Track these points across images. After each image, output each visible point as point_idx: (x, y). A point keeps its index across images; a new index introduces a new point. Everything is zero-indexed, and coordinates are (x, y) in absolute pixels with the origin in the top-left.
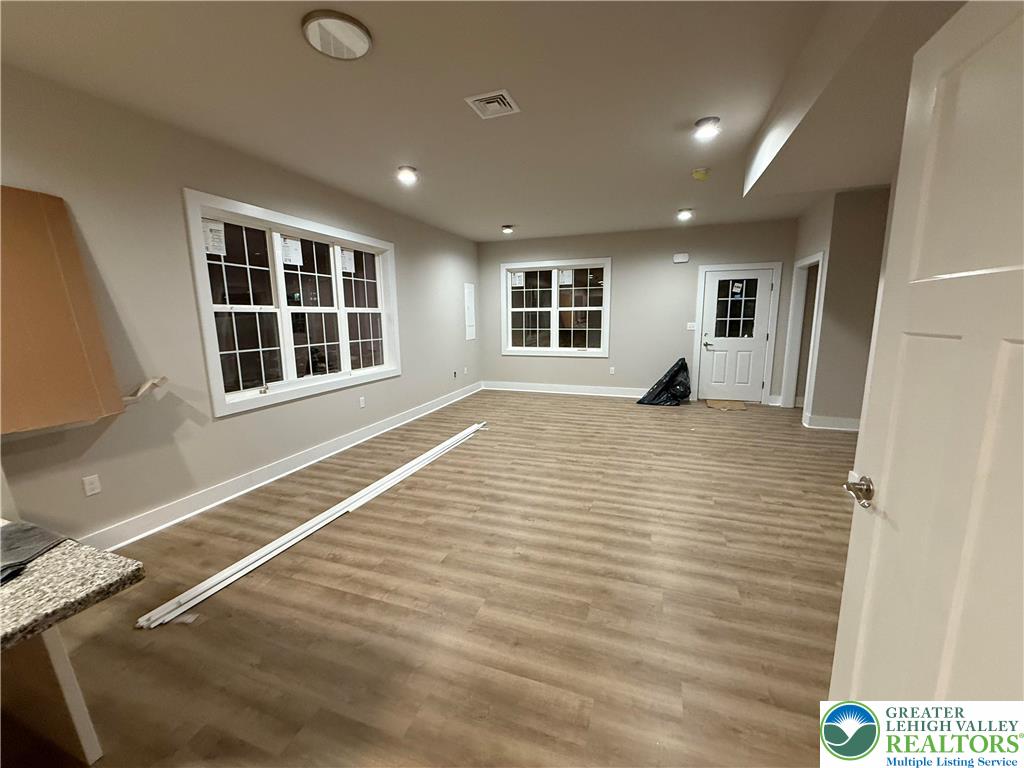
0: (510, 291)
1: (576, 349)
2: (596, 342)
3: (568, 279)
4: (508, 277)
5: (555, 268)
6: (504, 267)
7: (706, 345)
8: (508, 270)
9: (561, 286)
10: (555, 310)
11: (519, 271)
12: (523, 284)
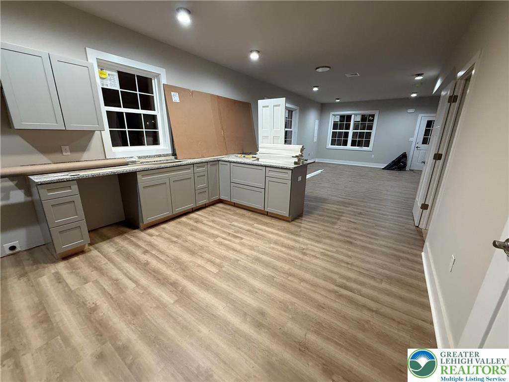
0: (333, 123)
1: (358, 147)
2: (367, 144)
3: (359, 119)
4: (333, 118)
5: (353, 114)
6: (332, 113)
7: (417, 147)
8: (333, 115)
9: (355, 122)
10: (351, 132)
11: (338, 115)
12: (338, 120)
